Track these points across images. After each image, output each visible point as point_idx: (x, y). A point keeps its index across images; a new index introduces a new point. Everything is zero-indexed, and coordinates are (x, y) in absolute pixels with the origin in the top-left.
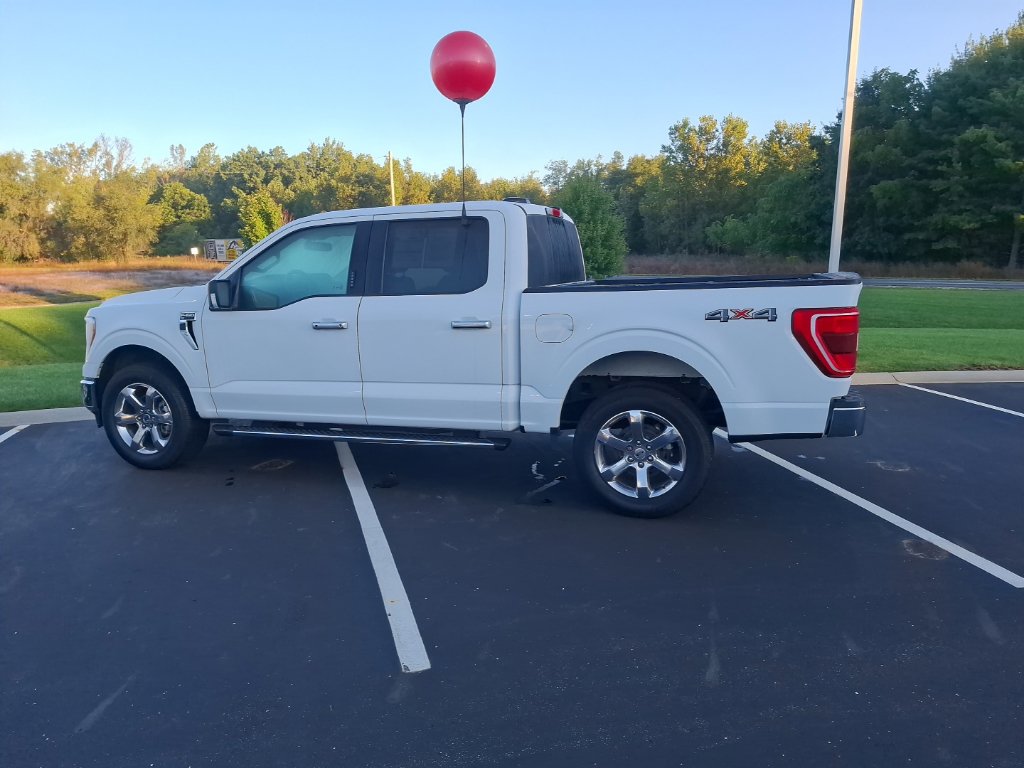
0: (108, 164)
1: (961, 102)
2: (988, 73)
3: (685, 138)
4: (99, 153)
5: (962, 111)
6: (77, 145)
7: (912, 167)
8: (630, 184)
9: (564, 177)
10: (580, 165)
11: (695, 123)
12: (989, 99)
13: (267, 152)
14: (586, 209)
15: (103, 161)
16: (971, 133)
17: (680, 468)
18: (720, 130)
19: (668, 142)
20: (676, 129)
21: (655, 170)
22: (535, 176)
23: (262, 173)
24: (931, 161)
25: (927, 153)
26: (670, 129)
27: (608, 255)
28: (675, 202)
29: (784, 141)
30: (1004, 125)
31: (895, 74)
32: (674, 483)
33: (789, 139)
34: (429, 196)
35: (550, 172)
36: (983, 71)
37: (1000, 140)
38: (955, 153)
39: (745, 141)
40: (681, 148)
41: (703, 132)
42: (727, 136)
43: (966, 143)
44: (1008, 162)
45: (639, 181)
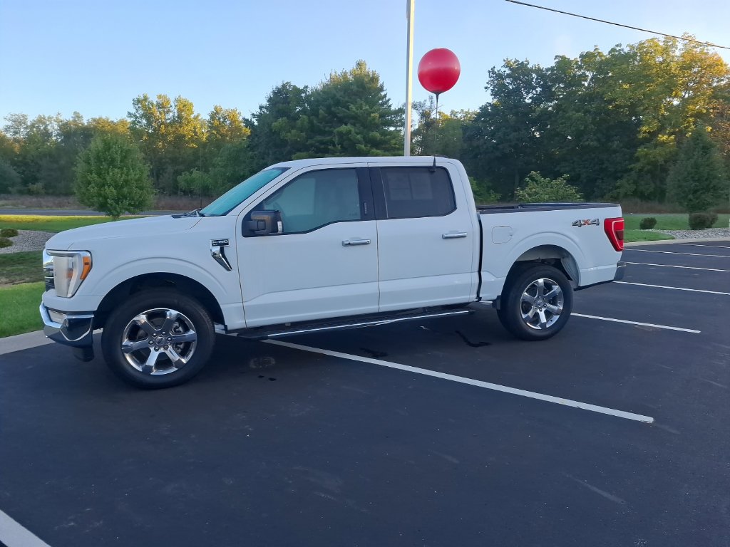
1: (333, 109)
2: (344, 93)
3: (147, 109)
5: (334, 115)
7: (312, 145)
9: (25, 128)
10: (41, 120)
11: (153, 99)
12: (349, 110)
16: (343, 128)
18: (173, 106)
19: (133, 111)
20: (139, 101)
24: (322, 143)
25: (319, 138)
26: (134, 100)
29: (222, 120)
30: (357, 125)
31: (294, 86)
33: (225, 118)
35: (10, 123)
36: (342, 93)
37: (358, 134)
38: (336, 139)
39: (192, 116)
40: (143, 116)
41: (160, 106)
42: (180, 111)
43: (340, 134)
44: (363, 146)
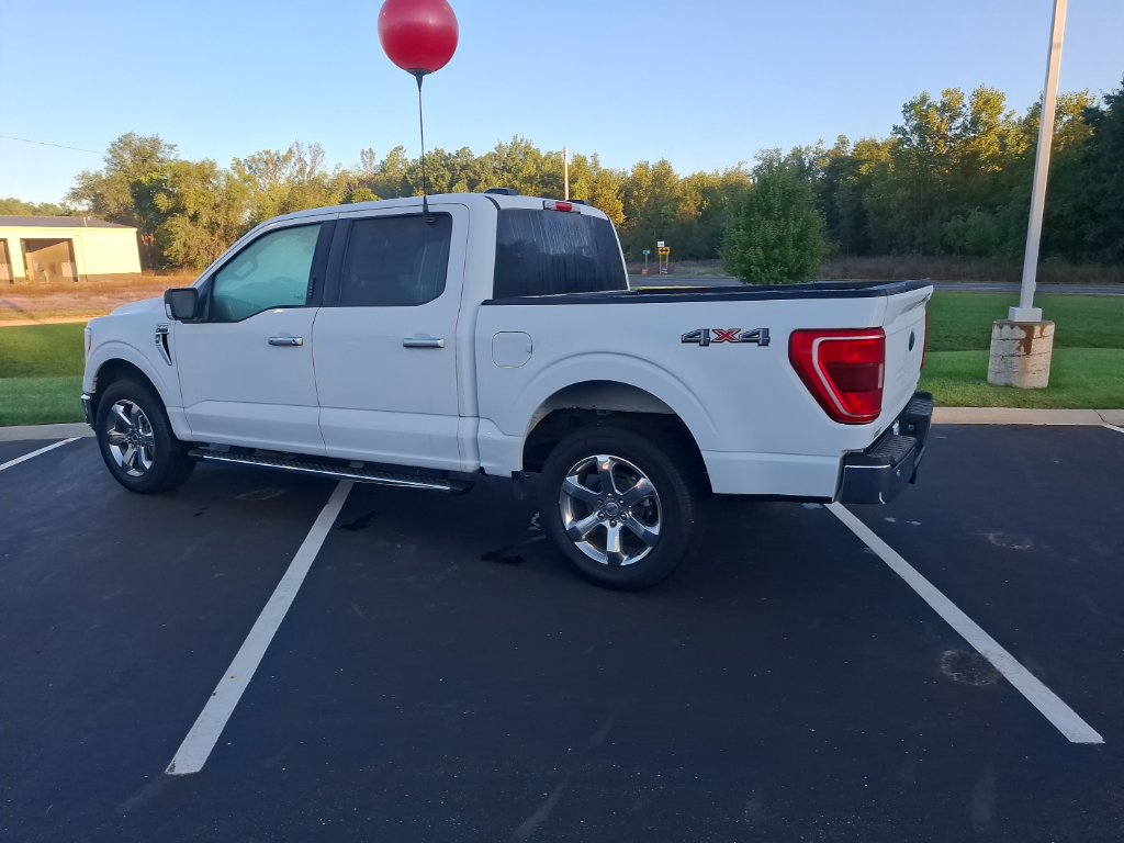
0: (301, 171)
3: (923, 116)
4: (293, 160)
6: (273, 152)
8: (852, 173)
10: (796, 153)
11: (936, 99)
13: (454, 154)
14: (777, 204)
15: (297, 168)
17: (655, 530)
18: (968, 106)
19: (901, 122)
20: (912, 106)
21: (884, 156)
22: (742, 168)
23: (448, 176)
26: (905, 106)
27: (800, 257)
28: (908, 193)
32: (649, 549)
34: (618, 195)
35: (760, 163)
39: (1001, 117)
40: (917, 129)
41: (945, 108)
42: (977, 112)
45: (864, 169)
